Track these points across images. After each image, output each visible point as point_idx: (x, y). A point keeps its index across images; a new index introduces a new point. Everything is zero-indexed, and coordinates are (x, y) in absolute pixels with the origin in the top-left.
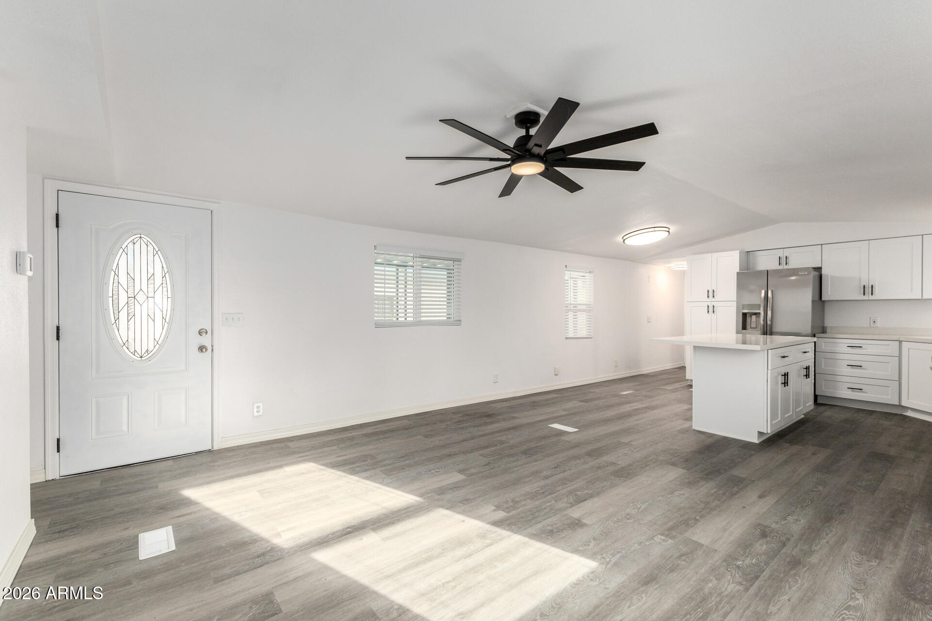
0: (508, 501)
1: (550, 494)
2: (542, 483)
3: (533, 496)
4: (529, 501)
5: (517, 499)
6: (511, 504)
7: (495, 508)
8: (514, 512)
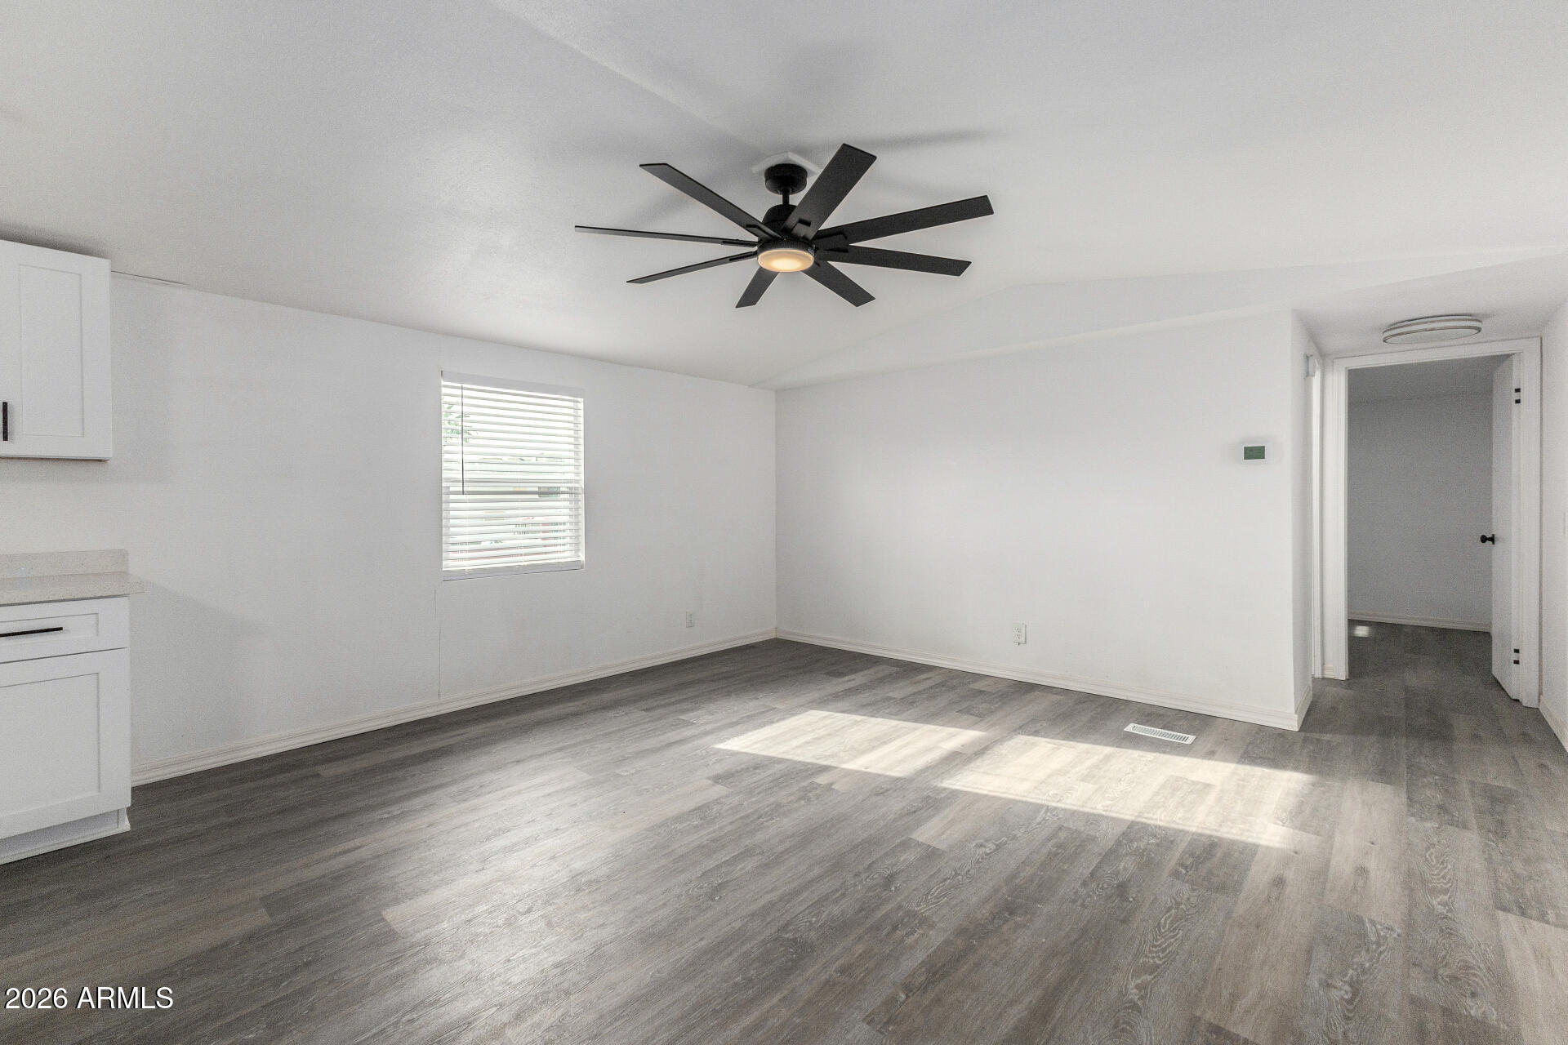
0: (817, 799)
1: (747, 816)
2: (759, 837)
3: (777, 809)
4: (784, 801)
5: (803, 802)
6: (810, 794)
7: (833, 787)
8: (804, 784)
